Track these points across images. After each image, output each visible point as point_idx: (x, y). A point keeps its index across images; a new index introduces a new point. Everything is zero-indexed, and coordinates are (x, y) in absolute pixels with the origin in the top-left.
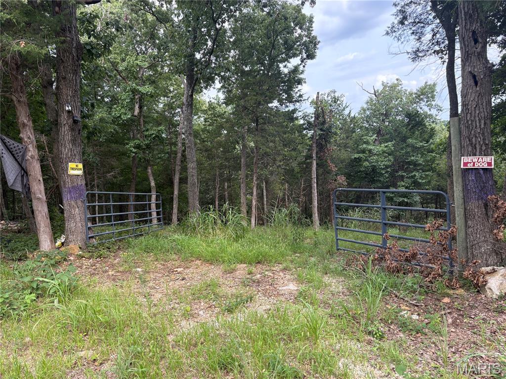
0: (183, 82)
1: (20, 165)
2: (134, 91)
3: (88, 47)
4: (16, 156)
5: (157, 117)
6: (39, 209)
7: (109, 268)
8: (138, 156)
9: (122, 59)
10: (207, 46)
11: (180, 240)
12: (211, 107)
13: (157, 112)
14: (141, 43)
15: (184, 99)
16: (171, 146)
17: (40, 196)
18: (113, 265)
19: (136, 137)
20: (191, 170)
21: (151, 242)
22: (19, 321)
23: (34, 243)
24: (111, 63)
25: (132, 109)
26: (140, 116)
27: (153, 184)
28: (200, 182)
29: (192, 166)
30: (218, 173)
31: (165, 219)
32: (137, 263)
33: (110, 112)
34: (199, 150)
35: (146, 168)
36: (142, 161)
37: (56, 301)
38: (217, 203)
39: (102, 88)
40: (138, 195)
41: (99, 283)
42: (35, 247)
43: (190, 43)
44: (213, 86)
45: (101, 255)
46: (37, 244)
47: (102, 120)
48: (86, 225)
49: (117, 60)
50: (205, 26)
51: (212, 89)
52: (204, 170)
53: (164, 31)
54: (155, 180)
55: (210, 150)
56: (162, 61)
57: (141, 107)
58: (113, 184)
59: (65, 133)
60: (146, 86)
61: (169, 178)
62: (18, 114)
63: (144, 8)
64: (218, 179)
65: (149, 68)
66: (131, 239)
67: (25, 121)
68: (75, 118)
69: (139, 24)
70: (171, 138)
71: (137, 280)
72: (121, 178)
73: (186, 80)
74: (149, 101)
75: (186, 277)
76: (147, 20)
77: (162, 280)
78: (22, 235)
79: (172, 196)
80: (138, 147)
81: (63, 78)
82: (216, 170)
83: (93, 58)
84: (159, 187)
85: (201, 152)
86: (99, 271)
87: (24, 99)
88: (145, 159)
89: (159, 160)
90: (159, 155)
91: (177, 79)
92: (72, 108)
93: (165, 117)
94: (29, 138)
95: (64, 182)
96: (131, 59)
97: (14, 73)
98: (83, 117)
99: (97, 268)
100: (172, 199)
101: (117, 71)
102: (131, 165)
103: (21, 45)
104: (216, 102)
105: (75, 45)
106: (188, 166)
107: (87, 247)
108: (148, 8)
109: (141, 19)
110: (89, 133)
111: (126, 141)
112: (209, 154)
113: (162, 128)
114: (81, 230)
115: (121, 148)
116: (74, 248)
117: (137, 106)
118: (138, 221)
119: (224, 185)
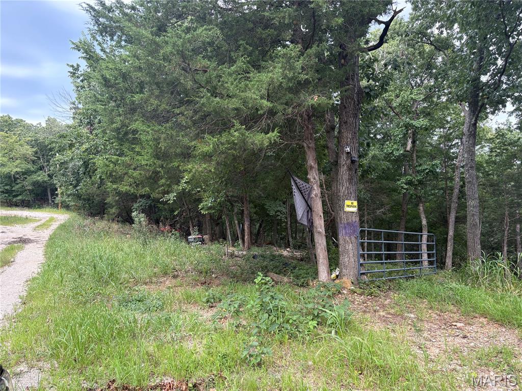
0: (464, 110)
1: (306, 202)
2: (407, 126)
3: (367, 90)
4: (304, 194)
5: (431, 150)
6: (320, 242)
7: (380, 308)
8: (409, 193)
9: (396, 96)
10: (497, 66)
11: (458, 290)
12: (500, 134)
13: (431, 145)
14: (416, 76)
15: (465, 129)
16: (446, 181)
17: (321, 230)
18: (383, 306)
19: (408, 173)
20: (472, 208)
21: (424, 286)
22: (303, 343)
23: (314, 273)
24: (385, 100)
25: (405, 145)
26: (413, 151)
27: (424, 222)
28: (482, 223)
29: (472, 204)
30: (507, 213)
31: (439, 263)
32: (409, 308)
33: (382, 148)
34: (481, 185)
35: (418, 205)
36: (413, 197)
37: (333, 332)
38: (506, 249)
39: (375, 125)
40: (408, 234)
41: (371, 322)
42: (314, 276)
43: (475, 66)
44: (503, 110)
45: (372, 293)
46: (316, 273)
47: (374, 157)
48: (359, 261)
49: (391, 97)
50: (494, 44)
51: (501, 113)
52: (488, 208)
53: (443, 58)
54: (427, 218)
55: (497, 185)
56: (439, 91)
57: (414, 142)
58: (382, 220)
59: (344, 173)
60: (421, 120)
61: (442, 217)
62: (307, 158)
63: (422, 40)
64: (507, 220)
65: (424, 100)
66: (402, 281)
67: (312, 164)
68: (353, 159)
69: (415, 57)
70: (447, 172)
71: (409, 327)
72: (391, 215)
73: (469, 107)
74: (422, 134)
75: (468, 335)
76: (424, 51)
77: (438, 333)
78: (303, 263)
79: (445, 236)
80: (410, 183)
81: (344, 123)
82: (504, 209)
83: (370, 100)
84: (431, 226)
85: (484, 187)
86: (370, 309)
87: (312, 145)
88: (417, 195)
89: (433, 197)
90: (433, 192)
91: (456, 108)
92: (350, 150)
93: (440, 151)
94: (314, 179)
95: (341, 218)
96: (405, 95)
97: (306, 123)
98: (360, 157)
99: (368, 306)
100: (446, 240)
101: (391, 107)
102: (402, 201)
103: (315, 99)
104: (506, 127)
105: (356, 91)
106: (468, 204)
107: (359, 283)
108: (426, 39)
109: (417, 52)
110: (364, 171)
111: (397, 178)
112: (494, 190)
113: (437, 162)
114: (354, 266)
115: (391, 184)
116: (347, 282)
117: (410, 141)
118: (409, 262)
119: (515, 227)
